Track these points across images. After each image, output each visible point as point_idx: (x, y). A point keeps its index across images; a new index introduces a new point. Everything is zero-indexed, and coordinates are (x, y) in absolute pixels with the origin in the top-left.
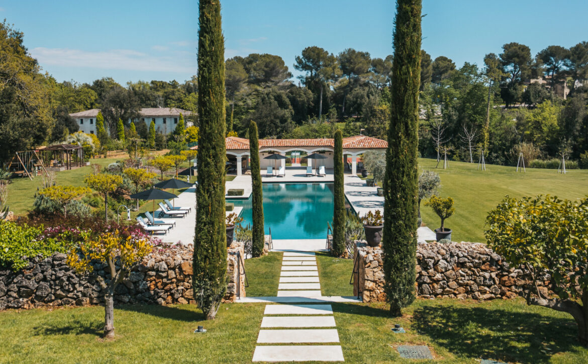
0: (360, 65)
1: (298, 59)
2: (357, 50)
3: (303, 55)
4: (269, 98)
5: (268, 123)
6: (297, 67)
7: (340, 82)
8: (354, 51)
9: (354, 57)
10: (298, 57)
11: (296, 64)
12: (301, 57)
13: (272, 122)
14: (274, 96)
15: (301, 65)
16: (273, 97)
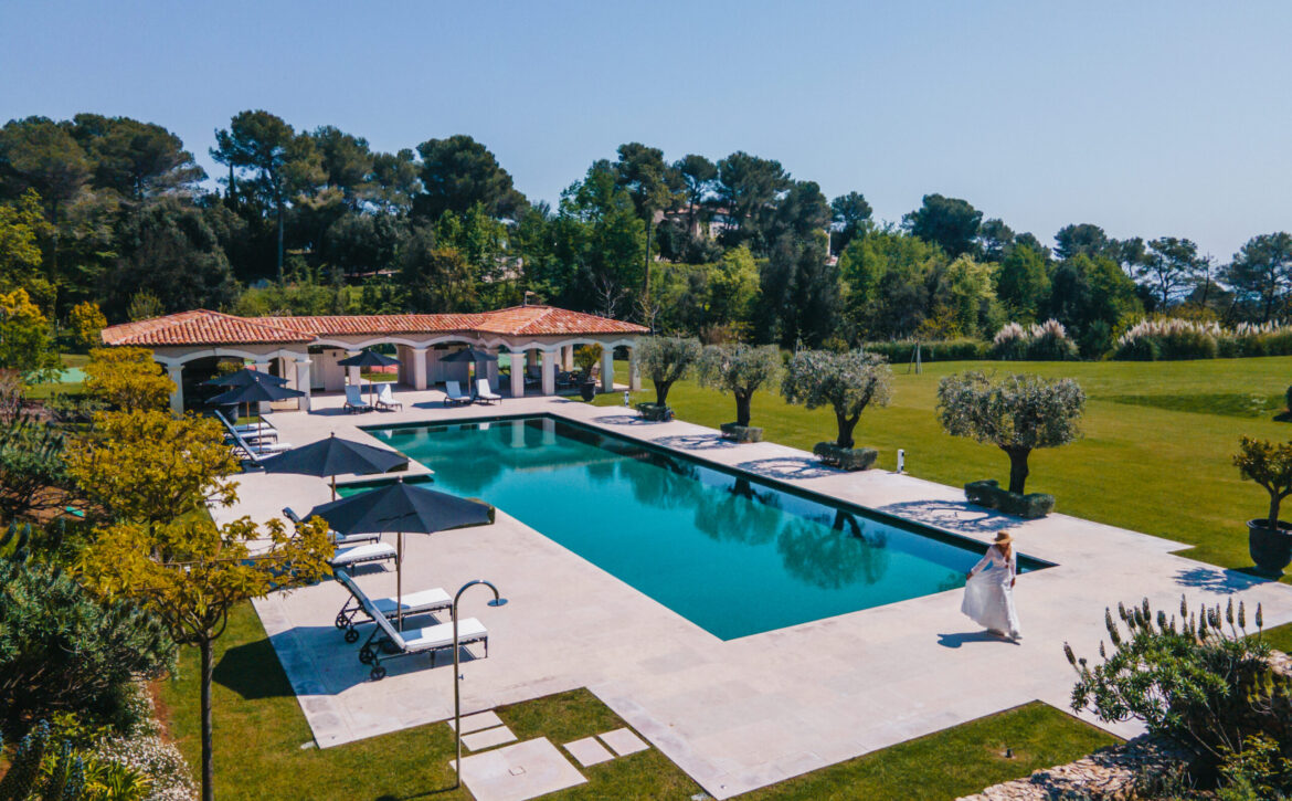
0: (355, 163)
1: (222, 136)
2: (345, 131)
3: (234, 127)
4: (165, 224)
5: (174, 283)
6: (218, 157)
7: (325, 198)
8: (338, 133)
9: (339, 145)
10: (224, 133)
11: (216, 147)
12: (230, 132)
13: (183, 279)
14: (176, 220)
15: (230, 150)
16: (173, 222)
